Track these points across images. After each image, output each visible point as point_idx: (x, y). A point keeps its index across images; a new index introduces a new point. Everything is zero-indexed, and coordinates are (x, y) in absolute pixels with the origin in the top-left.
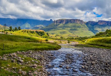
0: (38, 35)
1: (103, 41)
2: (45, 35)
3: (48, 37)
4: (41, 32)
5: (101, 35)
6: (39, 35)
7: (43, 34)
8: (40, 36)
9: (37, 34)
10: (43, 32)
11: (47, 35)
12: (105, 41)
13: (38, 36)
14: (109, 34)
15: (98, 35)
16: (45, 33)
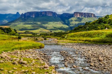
0: (3, 32)
2: (12, 32)
3: (16, 34)
4: (7, 28)
5: (80, 29)
6: (5, 32)
7: (9, 31)
8: (6, 33)
9: (2, 31)
10: (10, 28)
11: (15, 32)
13: (3, 34)
14: (90, 27)
15: (77, 29)
16: (12, 30)
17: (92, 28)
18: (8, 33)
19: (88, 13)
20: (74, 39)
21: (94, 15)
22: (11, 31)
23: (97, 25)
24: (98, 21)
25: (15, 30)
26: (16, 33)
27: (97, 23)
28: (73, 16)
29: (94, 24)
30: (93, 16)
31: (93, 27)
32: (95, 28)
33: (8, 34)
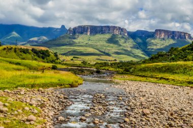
0: (36, 57)
1: (164, 69)
2: (51, 56)
3: (57, 61)
4: (43, 51)
5: (160, 58)
6: (39, 57)
7: (46, 56)
8: (41, 59)
9: (35, 54)
10: (47, 51)
11: (55, 58)
12: (168, 69)
13: (36, 59)
14: (176, 56)
15: (155, 58)
16: (50, 53)
17: (180, 58)
18: (43, 58)
19: (178, 32)
20: (143, 74)
21: (189, 35)
22: (49, 56)
23: (188, 53)
24: (191, 46)
25: (56, 55)
26: (58, 59)
27: (188, 50)
28: (153, 35)
29: (184, 51)
30: (187, 37)
31: (182, 56)
32: (184, 57)
33: (43, 60)
